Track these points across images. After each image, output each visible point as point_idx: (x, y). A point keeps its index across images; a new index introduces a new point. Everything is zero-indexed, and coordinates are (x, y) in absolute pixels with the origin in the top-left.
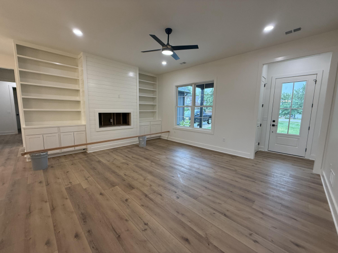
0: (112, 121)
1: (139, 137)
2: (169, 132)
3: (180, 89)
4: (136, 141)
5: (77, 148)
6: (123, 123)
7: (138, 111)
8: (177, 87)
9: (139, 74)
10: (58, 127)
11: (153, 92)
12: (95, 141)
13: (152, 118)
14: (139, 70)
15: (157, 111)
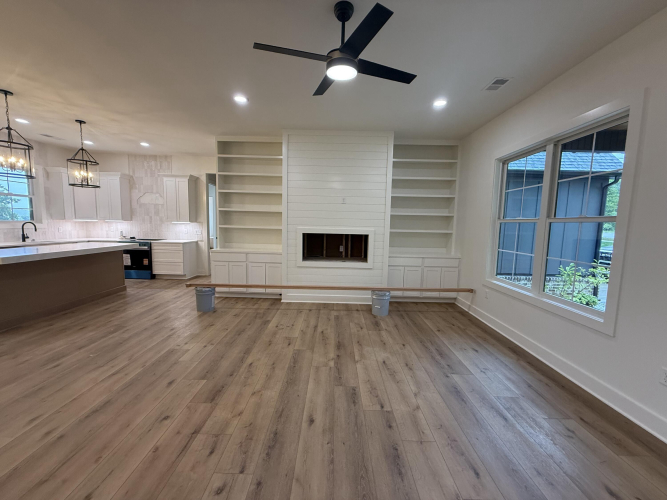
0: (342, 249)
1: (373, 290)
2: (471, 291)
3: (513, 166)
4: (365, 298)
5: (269, 291)
6: (352, 256)
7: (388, 230)
8: (505, 161)
9: (395, 146)
10: (247, 254)
11: (450, 184)
12: (292, 284)
13: (444, 250)
14: (395, 138)
15: (454, 232)
